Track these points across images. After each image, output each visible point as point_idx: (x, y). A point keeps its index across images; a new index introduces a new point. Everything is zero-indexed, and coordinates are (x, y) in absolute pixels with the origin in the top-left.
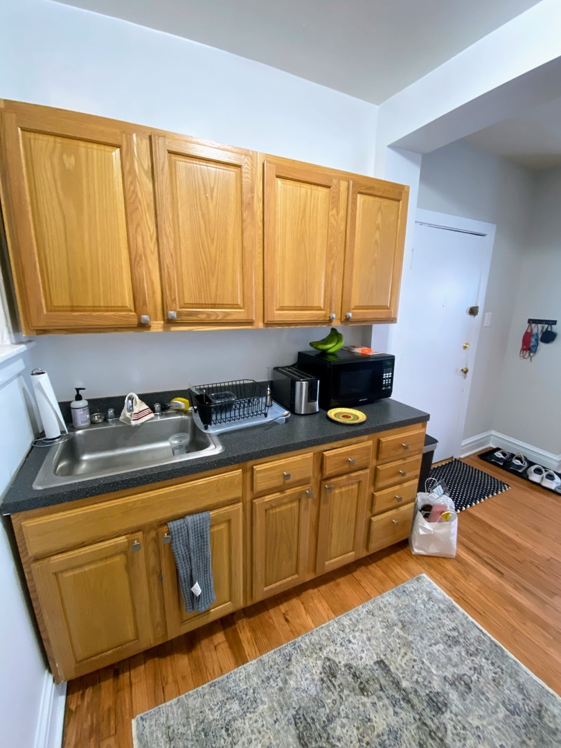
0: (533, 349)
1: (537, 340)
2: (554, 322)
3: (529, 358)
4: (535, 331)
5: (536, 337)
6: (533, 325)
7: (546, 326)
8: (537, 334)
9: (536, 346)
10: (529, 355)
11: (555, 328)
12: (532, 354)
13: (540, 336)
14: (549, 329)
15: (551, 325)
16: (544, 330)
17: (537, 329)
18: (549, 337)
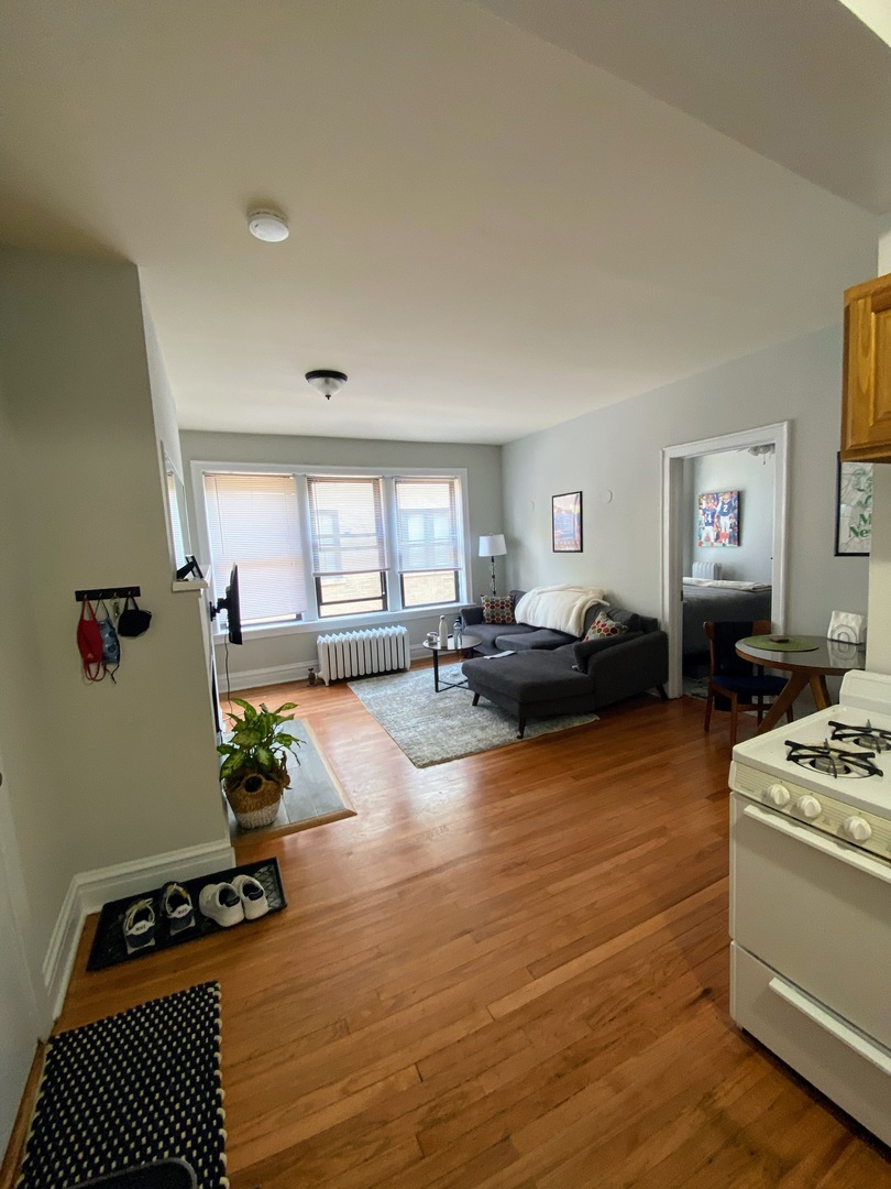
0: (113, 655)
1: (112, 634)
2: (135, 592)
3: (108, 676)
4: (101, 616)
5: (108, 629)
6: (93, 603)
7: (122, 601)
8: (108, 622)
9: (116, 647)
10: (105, 670)
11: (143, 602)
12: (111, 667)
13: (115, 625)
14: (131, 607)
15: (132, 596)
16: (121, 610)
17: (105, 610)
18: (136, 623)
